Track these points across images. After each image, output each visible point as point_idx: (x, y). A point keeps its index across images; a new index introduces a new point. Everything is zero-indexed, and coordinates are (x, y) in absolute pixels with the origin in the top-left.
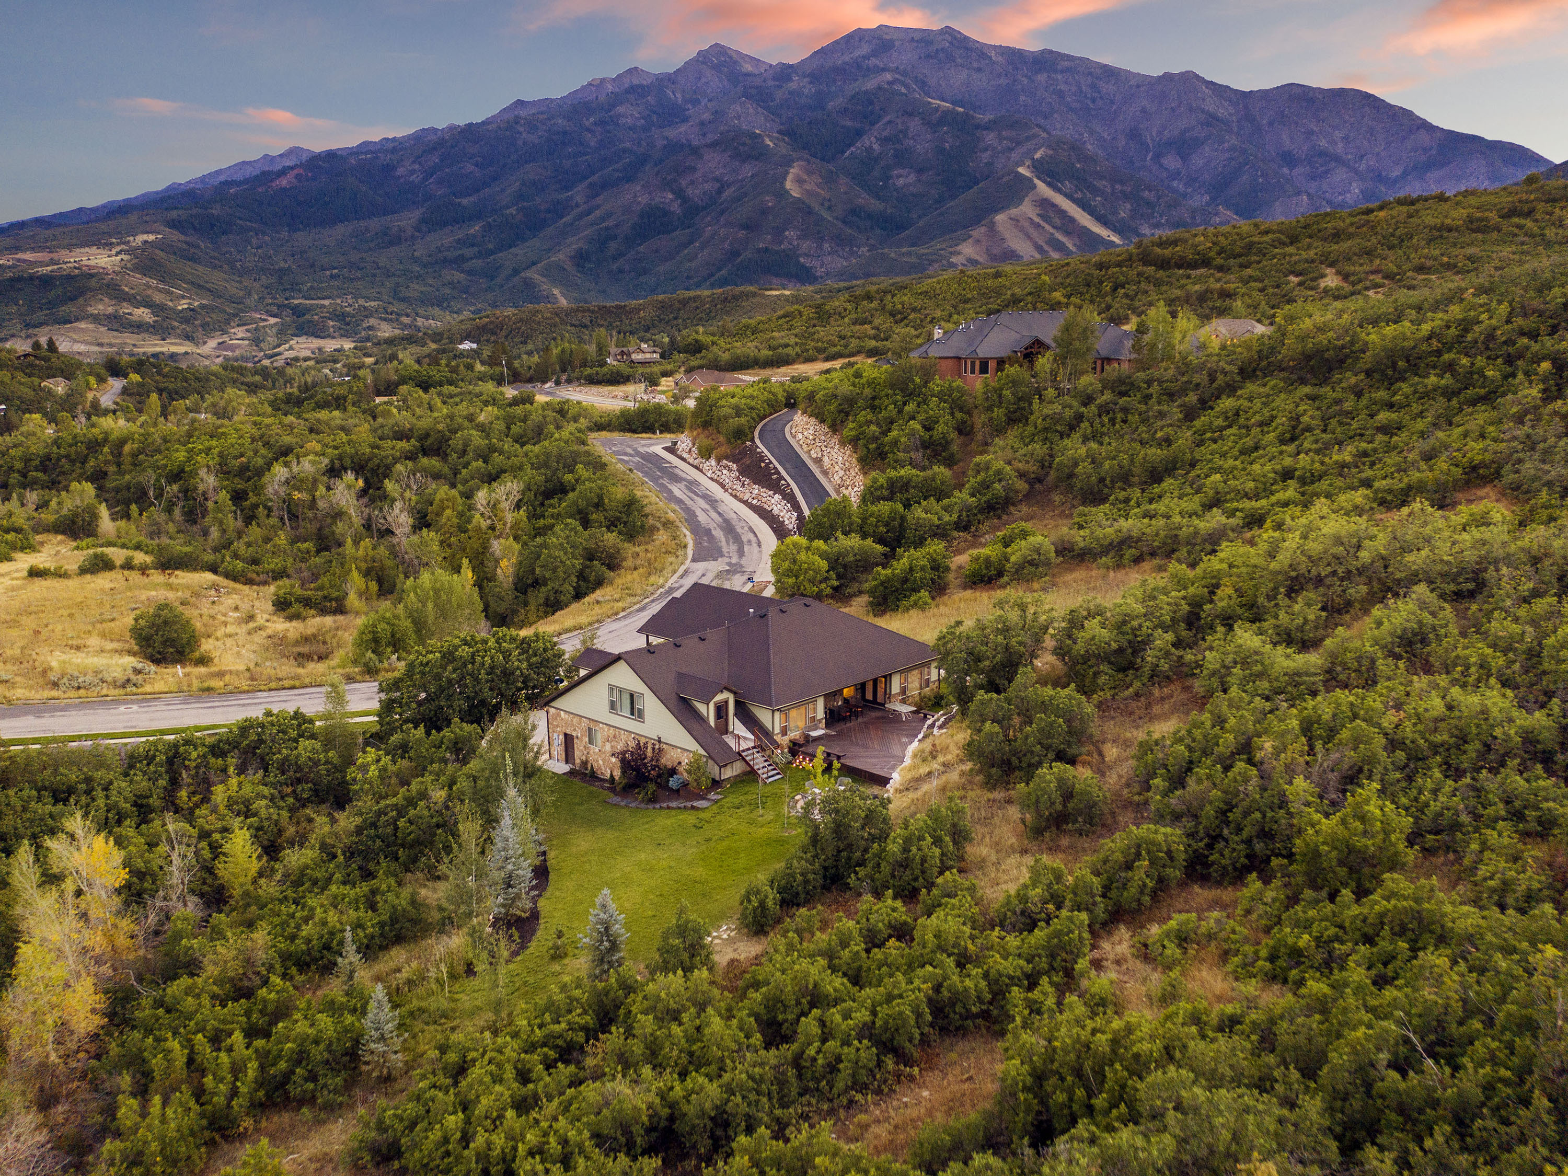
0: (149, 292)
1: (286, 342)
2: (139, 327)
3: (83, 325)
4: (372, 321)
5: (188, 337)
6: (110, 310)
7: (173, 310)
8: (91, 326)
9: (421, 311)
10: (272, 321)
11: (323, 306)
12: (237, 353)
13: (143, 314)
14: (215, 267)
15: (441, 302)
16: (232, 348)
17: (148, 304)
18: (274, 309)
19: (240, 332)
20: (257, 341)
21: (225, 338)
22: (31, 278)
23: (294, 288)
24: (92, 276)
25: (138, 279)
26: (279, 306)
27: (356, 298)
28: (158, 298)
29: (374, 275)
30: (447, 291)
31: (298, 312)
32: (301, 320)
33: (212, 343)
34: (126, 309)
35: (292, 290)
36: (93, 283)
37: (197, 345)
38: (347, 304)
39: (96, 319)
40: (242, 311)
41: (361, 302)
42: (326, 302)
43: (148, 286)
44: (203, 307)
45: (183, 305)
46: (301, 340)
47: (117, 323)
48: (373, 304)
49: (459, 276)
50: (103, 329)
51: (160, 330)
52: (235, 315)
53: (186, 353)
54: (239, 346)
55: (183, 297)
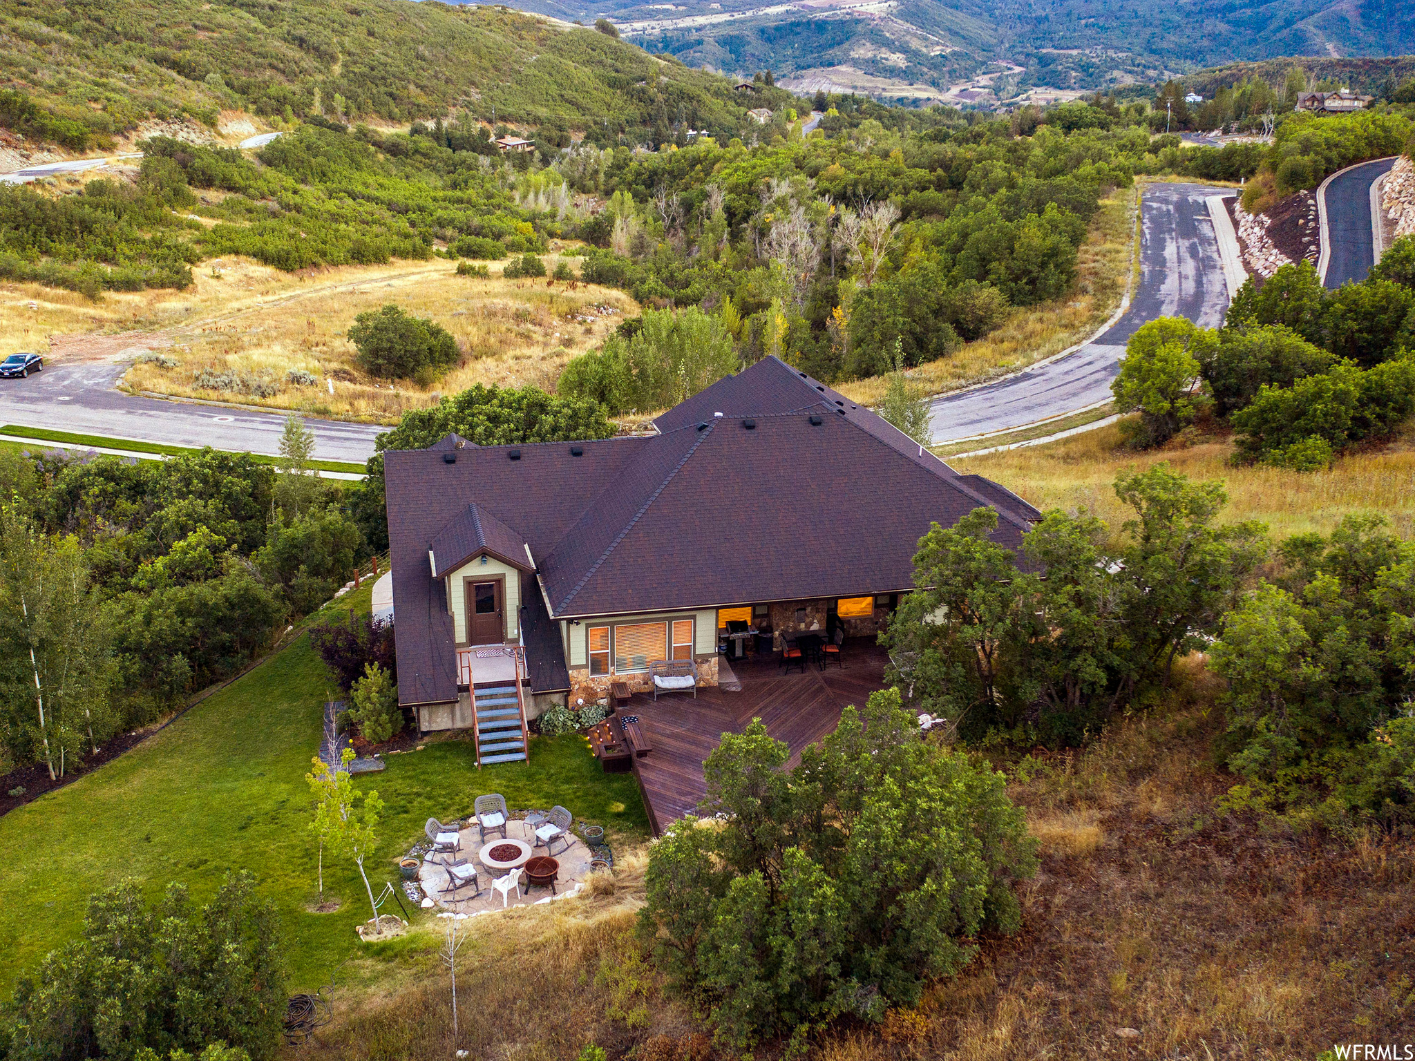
0: (908, 38)
1: (1026, 91)
2: (892, 72)
3: (843, 68)
5: (934, 84)
6: (870, 55)
7: (926, 56)
8: (851, 70)
9: (1172, 64)
10: (1017, 69)
12: (977, 100)
13: (898, 60)
16: (972, 96)
17: (904, 50)
19: (984, 80)
20: (997, 90)
21: (969, 86)
22: (809, 23)
24: (858, 21)
25: (901, 25)
27: (1106, 48)
28: (915, 44)
31: (1044, 61)
32: (1045, 70)
33: (955, 90)
34: (884, 53)
36: (860, 28)
38: (1094, 54)
39: (855, 63)
40: (991, 59)
42: (1074, 52)
44: (954, 54)
45: (936, 51)
46: (1039, 90)
47: (874, 67)
48: (1121, 55)
50: (860, 73)
51: (908, 76)
52: (983, 63)
53: (929, 99)
54: (979, 94)
55: (938, 44)
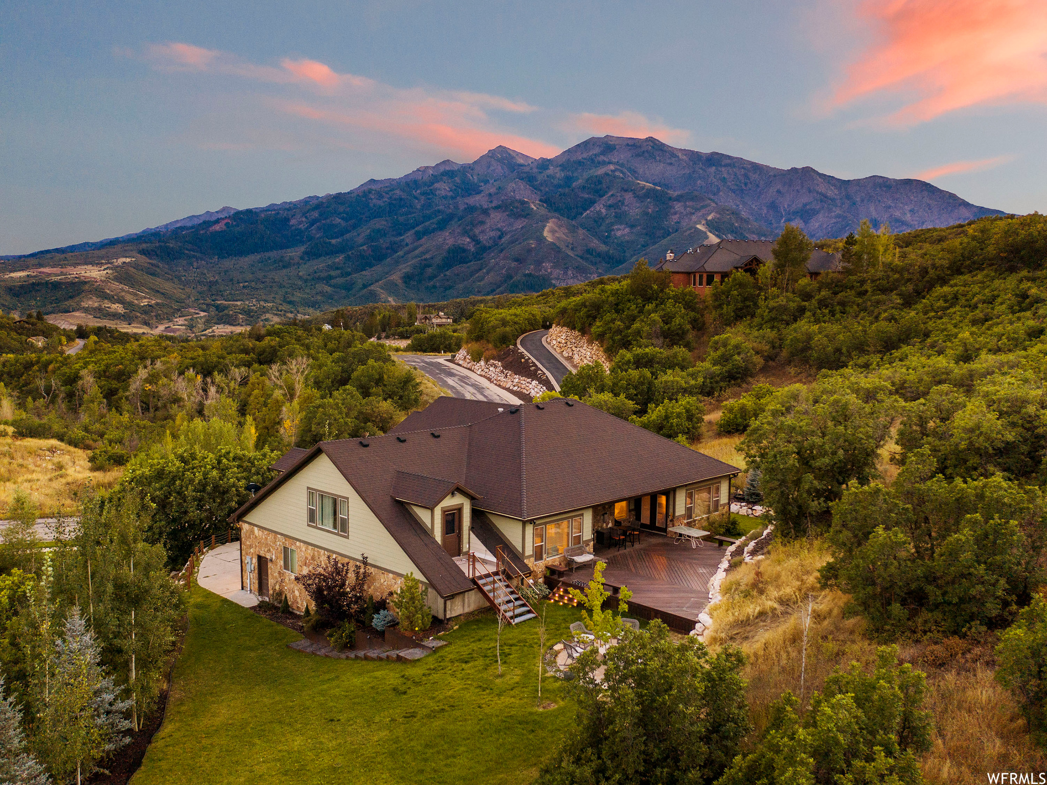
0: (123, 294)
1: (211, 327)
2: (115, 316)
3: (77, 314)
4: (268, 316)
5: (146, 323)
6: (96, 305)
7: (138, 305)
8: (83, 315)
9: (300, 310)
10: (202, 314)
11: (237, 305)
12: (178, 334)
13: (117, 308)
14: (168, 280)
15: (314, 305)
16: (174, 331)
17: (121, 301)
18: (204, 307)
19: (181, 321)
20: (191, 327)
21: (171, 324)
22: (47, 283)
23: (220, 293)
24: (86, 283)
25: (117, 286)
26: (208, 305)
27: (258, 301)
28: (129, 298)
29: (271, 287)
30: (319, 298)
31: (218, 308)
32: (221, 314)
33: (161, 328)
34: (106, 304)
35: (217, 295)
36: (87, 287)
37: (151, 328)
38: (252, 304)
39: (86, 310)
40: (183, 307)
41: (262, 303)
42: (239, 303)
43: (122, 290)
44: (157, 304)
45: (145, 302)
46: (220, 326)
47: (100, 313)
48: (269, 305)
49: (328, 289)
50: (90, 317)
51: (128, 319)
52: (179, 310)
53: (144, 333)
54: (179, 330)
55: (145, 298)
